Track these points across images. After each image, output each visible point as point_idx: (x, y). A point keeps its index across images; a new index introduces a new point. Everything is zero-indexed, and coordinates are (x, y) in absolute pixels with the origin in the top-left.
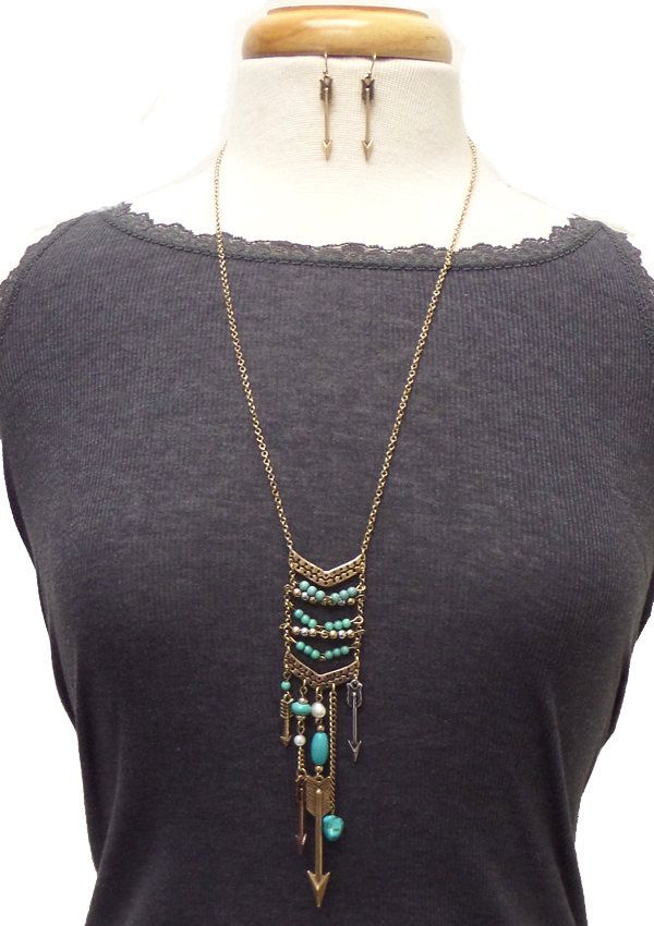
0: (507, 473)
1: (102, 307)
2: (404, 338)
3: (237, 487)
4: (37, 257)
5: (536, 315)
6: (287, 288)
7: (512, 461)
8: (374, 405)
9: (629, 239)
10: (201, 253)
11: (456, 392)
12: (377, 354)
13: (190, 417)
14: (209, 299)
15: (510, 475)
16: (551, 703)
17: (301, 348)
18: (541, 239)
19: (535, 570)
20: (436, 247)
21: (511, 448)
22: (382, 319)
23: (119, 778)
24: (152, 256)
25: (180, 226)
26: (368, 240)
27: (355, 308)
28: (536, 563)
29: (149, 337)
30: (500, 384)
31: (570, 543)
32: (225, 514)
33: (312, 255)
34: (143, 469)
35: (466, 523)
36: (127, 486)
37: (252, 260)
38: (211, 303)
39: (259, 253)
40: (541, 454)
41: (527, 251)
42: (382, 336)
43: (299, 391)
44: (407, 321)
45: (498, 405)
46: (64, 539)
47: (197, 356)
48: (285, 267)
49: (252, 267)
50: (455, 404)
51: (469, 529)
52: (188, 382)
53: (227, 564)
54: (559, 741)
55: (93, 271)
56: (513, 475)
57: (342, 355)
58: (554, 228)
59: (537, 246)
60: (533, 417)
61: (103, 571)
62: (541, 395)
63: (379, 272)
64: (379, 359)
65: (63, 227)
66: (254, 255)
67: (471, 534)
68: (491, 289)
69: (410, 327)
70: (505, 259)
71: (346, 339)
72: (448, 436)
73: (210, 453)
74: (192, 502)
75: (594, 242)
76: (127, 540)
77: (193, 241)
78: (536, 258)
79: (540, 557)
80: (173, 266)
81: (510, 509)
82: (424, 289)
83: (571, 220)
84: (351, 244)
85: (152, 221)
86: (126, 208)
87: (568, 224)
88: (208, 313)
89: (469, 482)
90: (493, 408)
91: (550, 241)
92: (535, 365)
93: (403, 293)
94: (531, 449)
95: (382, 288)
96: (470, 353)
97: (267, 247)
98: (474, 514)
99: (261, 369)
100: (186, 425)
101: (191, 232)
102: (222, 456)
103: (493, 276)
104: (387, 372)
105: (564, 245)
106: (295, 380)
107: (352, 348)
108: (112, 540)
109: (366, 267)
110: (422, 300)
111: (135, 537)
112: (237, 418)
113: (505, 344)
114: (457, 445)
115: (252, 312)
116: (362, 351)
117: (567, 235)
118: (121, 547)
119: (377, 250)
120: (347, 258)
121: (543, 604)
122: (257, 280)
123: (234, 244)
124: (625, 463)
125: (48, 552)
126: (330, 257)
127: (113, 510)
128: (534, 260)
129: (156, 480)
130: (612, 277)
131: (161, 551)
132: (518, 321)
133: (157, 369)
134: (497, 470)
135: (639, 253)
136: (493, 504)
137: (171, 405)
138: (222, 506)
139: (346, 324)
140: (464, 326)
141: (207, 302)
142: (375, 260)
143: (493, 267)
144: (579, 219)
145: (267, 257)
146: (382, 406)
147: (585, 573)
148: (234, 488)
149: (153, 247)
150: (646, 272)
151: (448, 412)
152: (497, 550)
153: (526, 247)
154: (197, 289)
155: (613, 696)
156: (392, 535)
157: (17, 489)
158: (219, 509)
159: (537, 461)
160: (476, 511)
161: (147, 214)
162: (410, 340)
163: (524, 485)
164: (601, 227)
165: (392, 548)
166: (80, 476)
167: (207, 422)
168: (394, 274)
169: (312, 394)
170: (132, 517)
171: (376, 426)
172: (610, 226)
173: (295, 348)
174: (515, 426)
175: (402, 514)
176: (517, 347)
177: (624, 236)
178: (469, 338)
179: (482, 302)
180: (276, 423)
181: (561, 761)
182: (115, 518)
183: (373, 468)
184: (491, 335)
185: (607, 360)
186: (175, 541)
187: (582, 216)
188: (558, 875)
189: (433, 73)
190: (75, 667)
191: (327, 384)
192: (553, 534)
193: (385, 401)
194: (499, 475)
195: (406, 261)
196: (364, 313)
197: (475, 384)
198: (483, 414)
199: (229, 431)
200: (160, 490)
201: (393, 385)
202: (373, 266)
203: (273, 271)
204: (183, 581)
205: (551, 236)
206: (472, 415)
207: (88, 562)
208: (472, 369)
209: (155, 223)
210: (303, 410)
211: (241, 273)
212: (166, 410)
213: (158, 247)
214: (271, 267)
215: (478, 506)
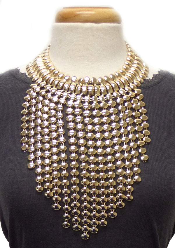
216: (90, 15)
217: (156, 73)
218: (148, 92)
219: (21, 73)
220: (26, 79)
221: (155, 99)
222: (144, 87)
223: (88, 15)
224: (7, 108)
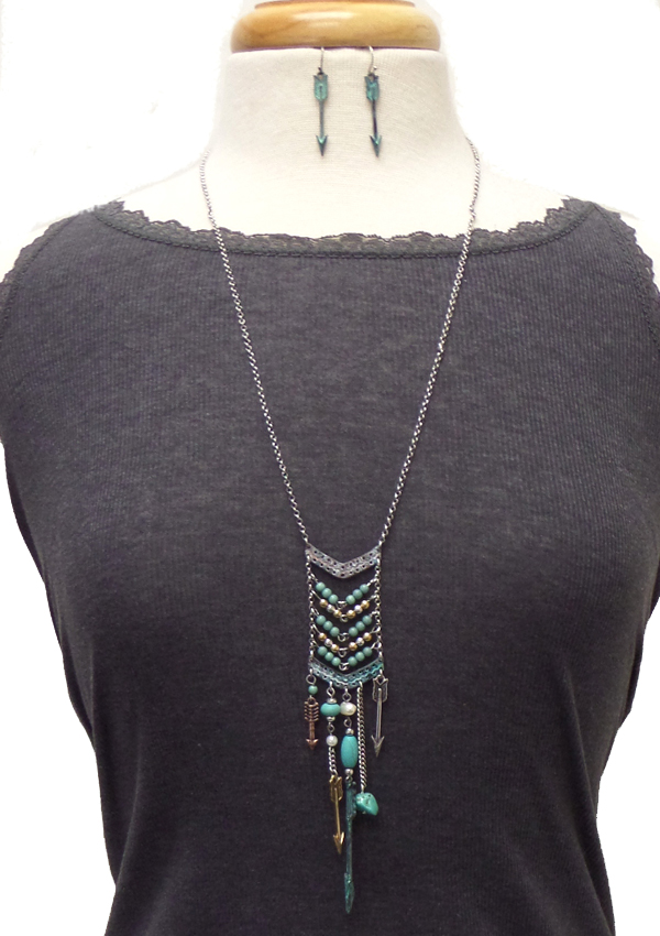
0: (514, 455)
1: (102, 306)
2: (406, 326)
3: (248, 480)
4: (32, 258)
5: (535, 297)
6: (287, 280)
7: (519, 443)
8: (380, 393)
9: (623, 218)
10: (199, 249)
11: (460, 377)
12: (380, 342)
13: (197, 413)
14: (211, 294)
15: (517, 458)
16: (568, 682)
17: (305, 339)
18: (537, 222)
19: (547, 550)
20: (433, 234)
21: (517, 432)
22: (384, 308)
23: (139, 777)
24: (149, 253)
25: (176, 223)
26: (366, 230)
27: (356, 298)
28: (547, 543)
29: (152, 335)
30: (503, 367)
31: (580, 522)
32: (237, 508)
33: (311, 247)
34: (153, 466)
35: (477, 507)
36: (138, 484)
37: (251, 254)
38: (212, 298)
39: (257, 246)
40: (547, 436)
41: (522, 235)
42: (384, 325)
43: (305, 383)
44: (409, 309)
45: (502, 388)
46: (75, 540)
47: (202, 352)
48: (286, 260)
49: (253, 260)
50: (460, 389)
51: (479, 513)
52: (194, 379)
53: (241, 556)
54: (578, 720)
55: (91, 271)
56: (520, 457)
57: (346, 345)
58: (549, 211)
59: (533, 230)
60: (538, 399)
61: (118, 569)
62: (544, 376)
63: (378, 261)
64: (382, 347)
65: (56, 227)
66: (252, 249)
67: (482, 517)
68: (490, 274)
69: (412, 314)
70: (502, 244)
71: (348, 329)
72: (455, 421)
73: (219, 448)
74: (203, 497)
75: (588, 223)
76: (140, 537)
77: (191, 237)
78: (532, 241)
79: (551, 537)
80: (172, 263)
81: (519, 490)
82: (424, 277)
83: (565, 201)
84: (349, 235)
85: (147, 219)
86: (119, 206)
87: (562, 206)
88: (210, 308)
89: (477, 466)
90: (498, 392)
91: (546, 224)
92: (537, 347)
93: (403, 281)
94: (537, 431)
95: (382, 278)
96: (472, 338)
97: (266, 241)
98: (483, 497)
99: (267, 361)
100: (194, 421)
101: (187, 229)
102: (232, 450)
103: (491, 260)
104: (392, 360)
105: (559, 227)
106: (300, 372)
107: (355, 338)
108: (126, 538)
109: (365, 256)
110: (423, 287)
111: (149, 534)
112: (244, 411)
113: (506, 327)
114: (464, 430)
115: (254, 306)
116: (366, 340)
117: (562, 216)
118: (135, 545)
119: (376, 239)
120: (346, 248)
121: (556, 583)
122: (258, 274)
123: (232, 239)
124: (630, 441)
125: (59, 555)
126: (329, 248)
127: (125, 508)
128: (530, 244)
129: (166, 477)
130: (608, 257)
131: (175, 548)
132: (518, 305)
133: (162, 366)
134: (504, 453)
135: (634, 231)
136: (502, 487)
137: (178, 402)
138: (234, 499)
139: (348, 314)
140: (464, 312)
141: (209, 297)
142: (373, 249)
143: (491, 252)
144: (572, 200)
145: (266, 250)
146: (387, 394)
147: (596, 550)
148: (245, 482)
149: (151, 244)
150: (641, 250)
151: (453, 397)
152: (509, 532)
153: (522, 230)
154: (198, 285)
155: (628, 674)
156: (404, 522)
157: (21, 493)
158: (231, 503)
159: (543, 441)
160: (486, 494)
161: (141, 212)
162: (412, 328)
163: (531, 466)
164: (594, 208)
165: (404, 534)
166: (89, 477)
167: (214, 417)
168: (393, 262)
169: (318, 385)
170: (146, 514)
171: (383, 414)
172: (602, 206)
173: (298, 340)
174: (519, 408)
175: (413, 500)
176: (518, 330)
177: (617, 216)
178: (470, 323)
179: (481, 287)
180: (284, 415)
181: (580, 739)
182: (127, 516)
183: (381, 455)
184: (493, 319)
185: (607, 340)
186: (189, 536)
187: (575, 196)
188: (582, 856)
189: (423, 61)
190: (91, 669)
191: (333, 376)
192: (562, 513)
193: (391, 390)
194: (507, 458)
195: (404, 249)
196: (365, 303)
197: (479, 368)
198: (488, 398)
199: (237, 426)
200: (171, 486)
201: (399, 373)
202: (373, 256)
203: (273, 264)
204: (199, 576)
205: (546, 219)
206: (477, 400)
207: (101, 561)
208: (475, 355)
209: (151, 220)
210: (310, 400)
211: (241, 267)
212: (173, 407)
213: (155, 245)
214: (271, 260)
215: (488, 489)
216: (337, 24)
217: (558, 205)
218: (533, 259)
219: (127, 212)
220: (147, 227)
221: (557, 280)
222: (520, 245)
223: (331, 24)
224: (86, 318)
